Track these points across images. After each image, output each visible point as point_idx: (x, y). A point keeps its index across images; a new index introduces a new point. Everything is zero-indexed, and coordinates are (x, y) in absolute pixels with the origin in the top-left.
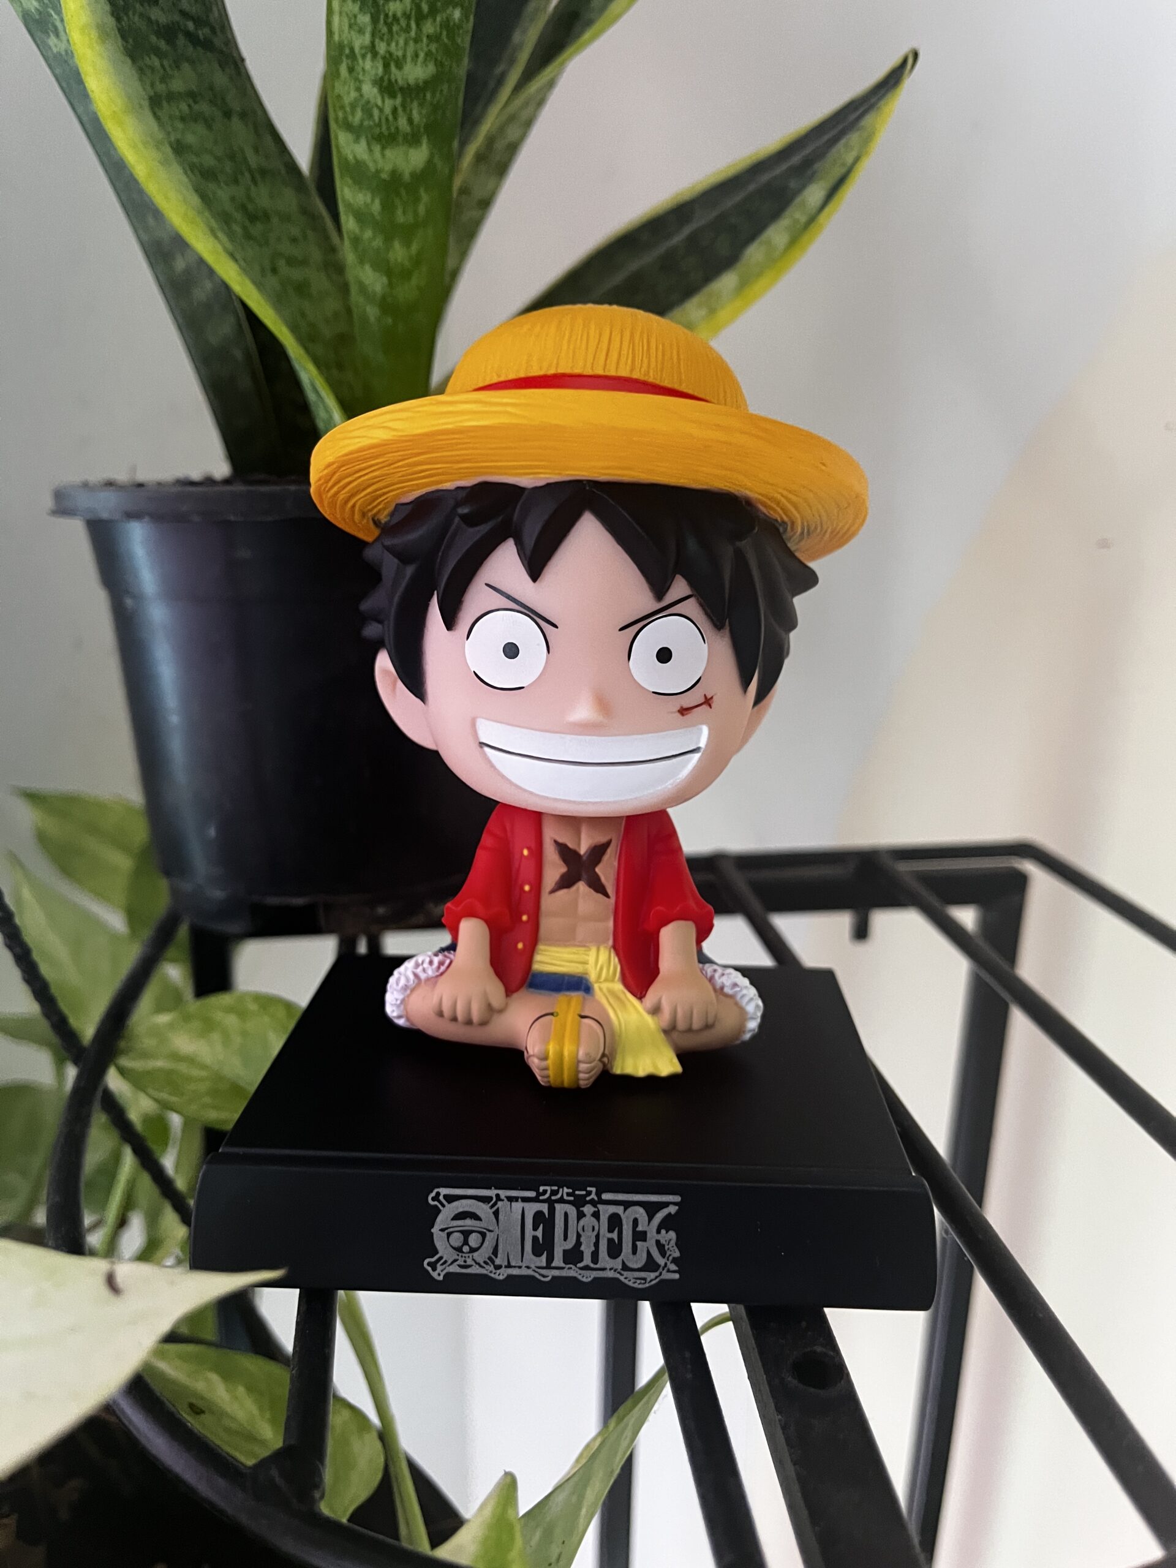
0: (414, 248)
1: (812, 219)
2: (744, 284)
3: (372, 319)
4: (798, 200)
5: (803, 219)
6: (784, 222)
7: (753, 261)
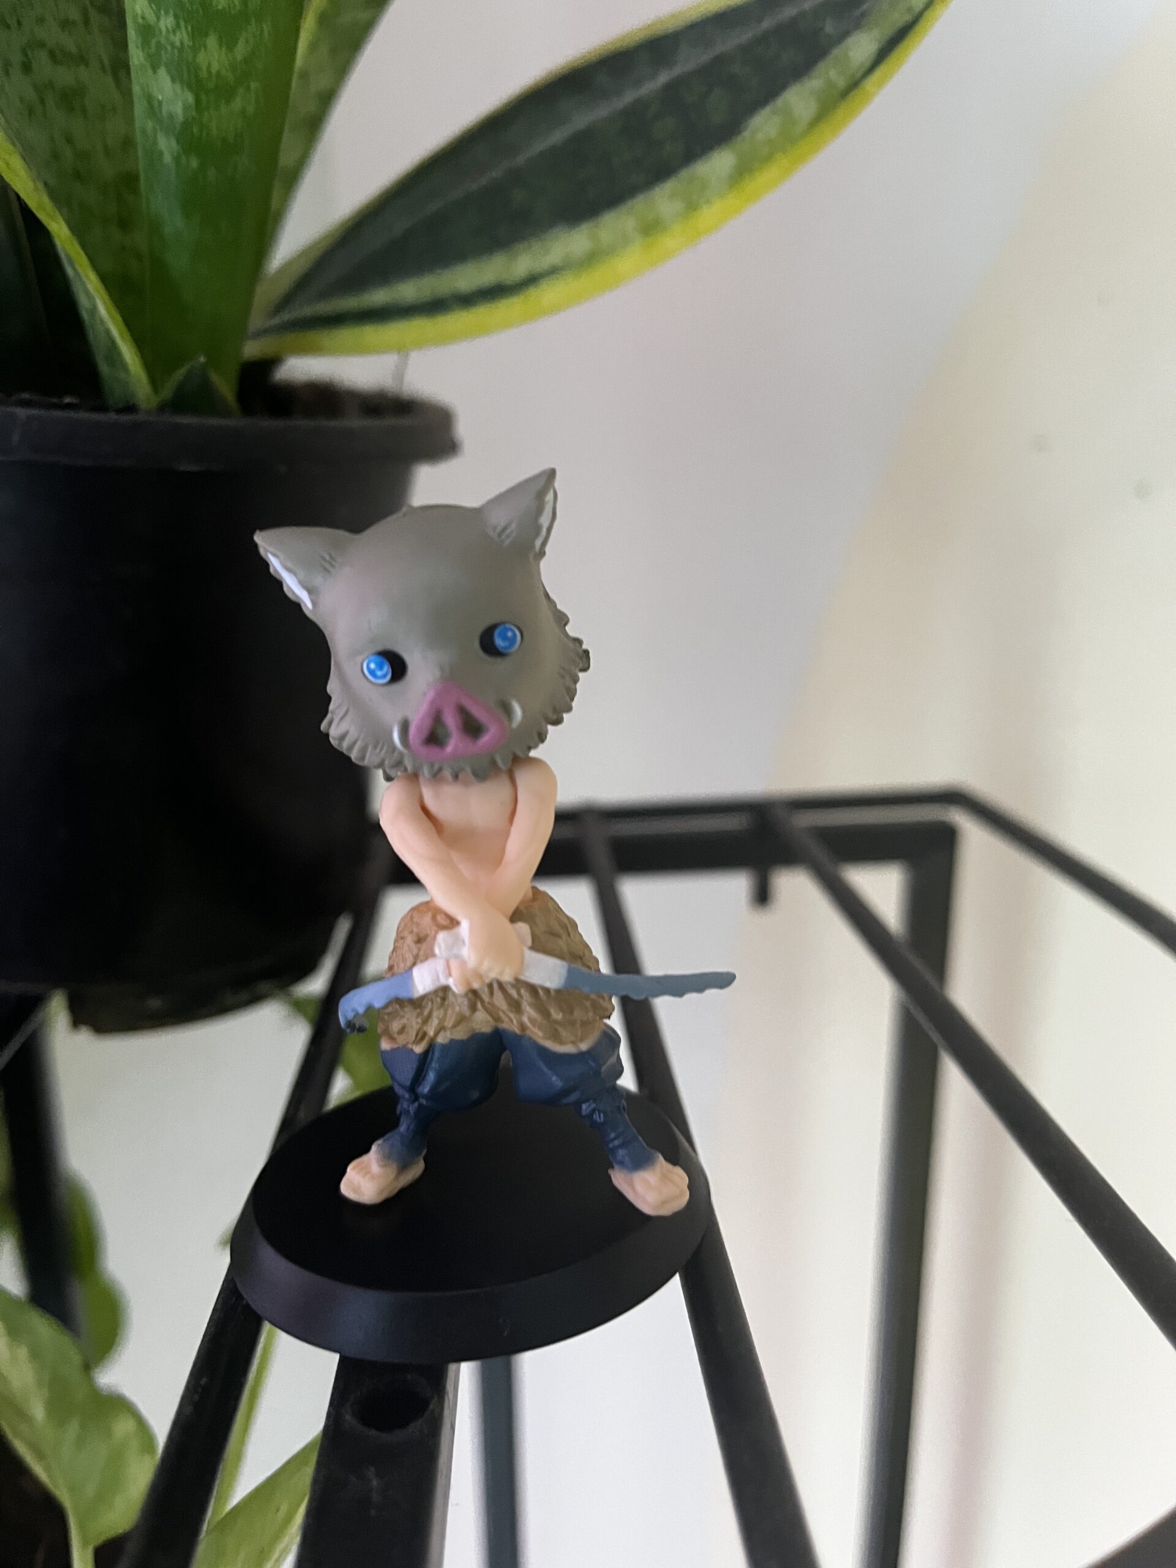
0: (241, 50)
1: (855, 84)
2: (742, 172)
3: (168, 158)
4: (836, 52)
5: (841, 83)
6: (814, 83)
7: (760, 136)
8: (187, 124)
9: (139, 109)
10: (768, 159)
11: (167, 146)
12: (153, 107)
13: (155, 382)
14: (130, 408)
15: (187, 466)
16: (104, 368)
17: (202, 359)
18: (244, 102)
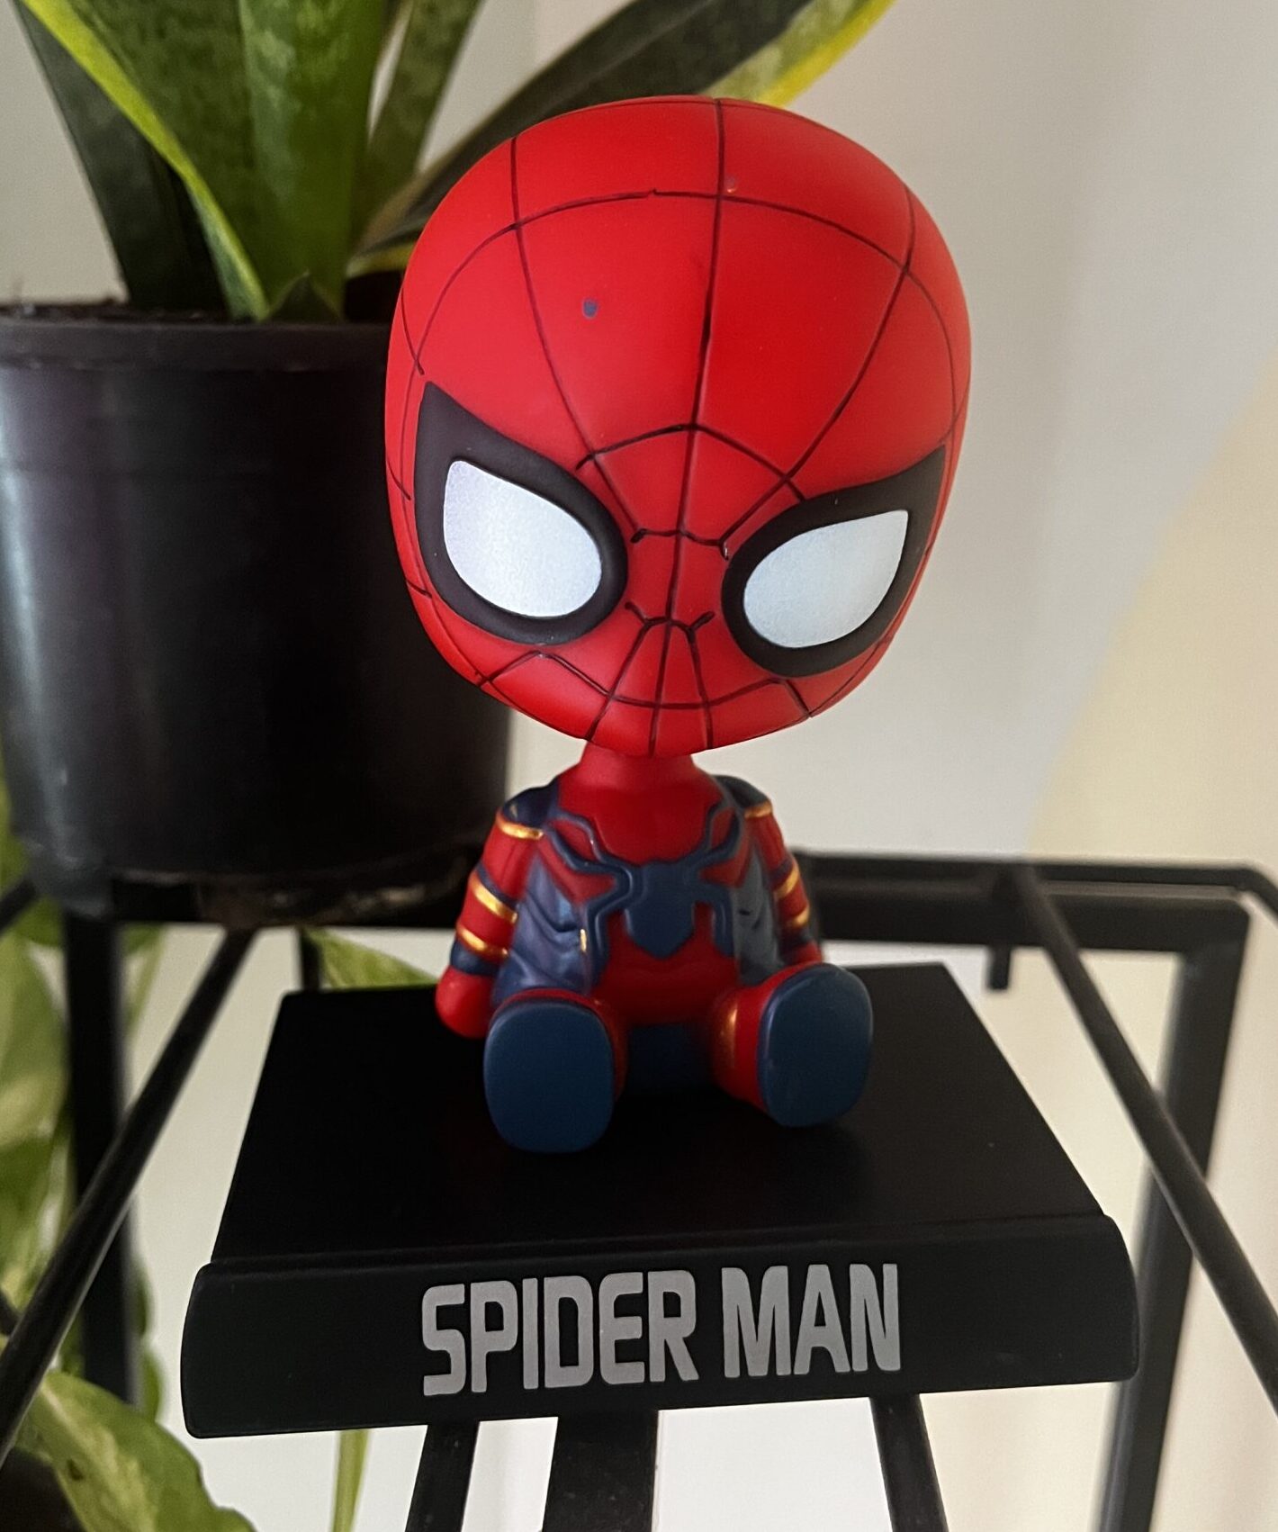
2: (789, 61)
3: (276, 104)
7: (803, 31)
8: (290, 75)
9: (251, 64)
10: (811, 51)
11: (274, 94)
12: (262, 62)
13: (268, 293)
14: (247, 319)
15: (295, 367)
16: (229, 288)
17: (306, 274)
18: (337, 52)
